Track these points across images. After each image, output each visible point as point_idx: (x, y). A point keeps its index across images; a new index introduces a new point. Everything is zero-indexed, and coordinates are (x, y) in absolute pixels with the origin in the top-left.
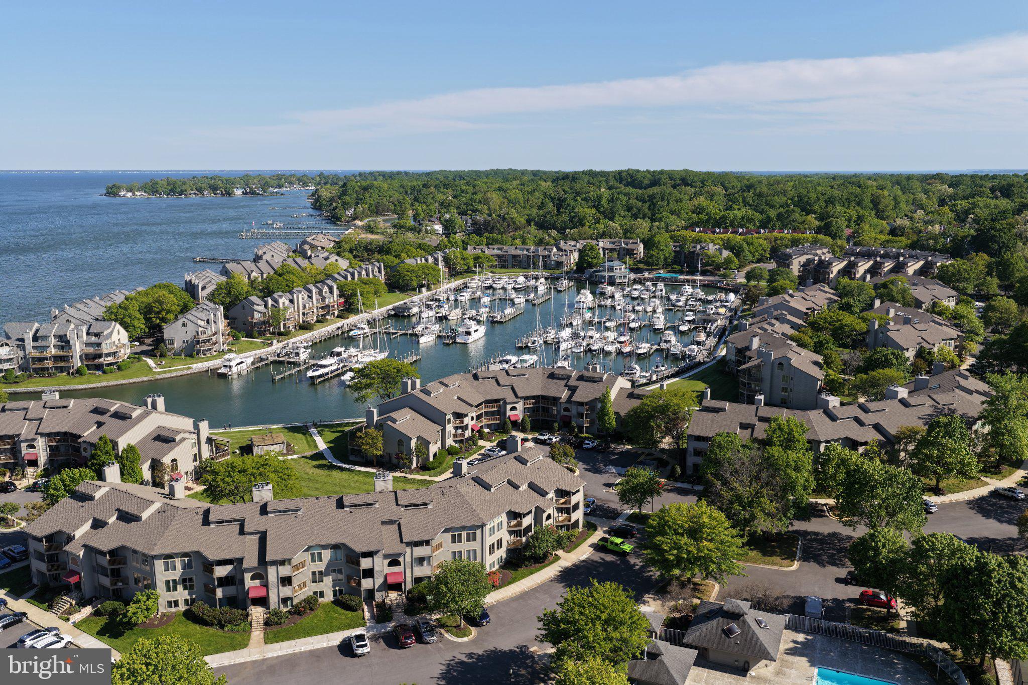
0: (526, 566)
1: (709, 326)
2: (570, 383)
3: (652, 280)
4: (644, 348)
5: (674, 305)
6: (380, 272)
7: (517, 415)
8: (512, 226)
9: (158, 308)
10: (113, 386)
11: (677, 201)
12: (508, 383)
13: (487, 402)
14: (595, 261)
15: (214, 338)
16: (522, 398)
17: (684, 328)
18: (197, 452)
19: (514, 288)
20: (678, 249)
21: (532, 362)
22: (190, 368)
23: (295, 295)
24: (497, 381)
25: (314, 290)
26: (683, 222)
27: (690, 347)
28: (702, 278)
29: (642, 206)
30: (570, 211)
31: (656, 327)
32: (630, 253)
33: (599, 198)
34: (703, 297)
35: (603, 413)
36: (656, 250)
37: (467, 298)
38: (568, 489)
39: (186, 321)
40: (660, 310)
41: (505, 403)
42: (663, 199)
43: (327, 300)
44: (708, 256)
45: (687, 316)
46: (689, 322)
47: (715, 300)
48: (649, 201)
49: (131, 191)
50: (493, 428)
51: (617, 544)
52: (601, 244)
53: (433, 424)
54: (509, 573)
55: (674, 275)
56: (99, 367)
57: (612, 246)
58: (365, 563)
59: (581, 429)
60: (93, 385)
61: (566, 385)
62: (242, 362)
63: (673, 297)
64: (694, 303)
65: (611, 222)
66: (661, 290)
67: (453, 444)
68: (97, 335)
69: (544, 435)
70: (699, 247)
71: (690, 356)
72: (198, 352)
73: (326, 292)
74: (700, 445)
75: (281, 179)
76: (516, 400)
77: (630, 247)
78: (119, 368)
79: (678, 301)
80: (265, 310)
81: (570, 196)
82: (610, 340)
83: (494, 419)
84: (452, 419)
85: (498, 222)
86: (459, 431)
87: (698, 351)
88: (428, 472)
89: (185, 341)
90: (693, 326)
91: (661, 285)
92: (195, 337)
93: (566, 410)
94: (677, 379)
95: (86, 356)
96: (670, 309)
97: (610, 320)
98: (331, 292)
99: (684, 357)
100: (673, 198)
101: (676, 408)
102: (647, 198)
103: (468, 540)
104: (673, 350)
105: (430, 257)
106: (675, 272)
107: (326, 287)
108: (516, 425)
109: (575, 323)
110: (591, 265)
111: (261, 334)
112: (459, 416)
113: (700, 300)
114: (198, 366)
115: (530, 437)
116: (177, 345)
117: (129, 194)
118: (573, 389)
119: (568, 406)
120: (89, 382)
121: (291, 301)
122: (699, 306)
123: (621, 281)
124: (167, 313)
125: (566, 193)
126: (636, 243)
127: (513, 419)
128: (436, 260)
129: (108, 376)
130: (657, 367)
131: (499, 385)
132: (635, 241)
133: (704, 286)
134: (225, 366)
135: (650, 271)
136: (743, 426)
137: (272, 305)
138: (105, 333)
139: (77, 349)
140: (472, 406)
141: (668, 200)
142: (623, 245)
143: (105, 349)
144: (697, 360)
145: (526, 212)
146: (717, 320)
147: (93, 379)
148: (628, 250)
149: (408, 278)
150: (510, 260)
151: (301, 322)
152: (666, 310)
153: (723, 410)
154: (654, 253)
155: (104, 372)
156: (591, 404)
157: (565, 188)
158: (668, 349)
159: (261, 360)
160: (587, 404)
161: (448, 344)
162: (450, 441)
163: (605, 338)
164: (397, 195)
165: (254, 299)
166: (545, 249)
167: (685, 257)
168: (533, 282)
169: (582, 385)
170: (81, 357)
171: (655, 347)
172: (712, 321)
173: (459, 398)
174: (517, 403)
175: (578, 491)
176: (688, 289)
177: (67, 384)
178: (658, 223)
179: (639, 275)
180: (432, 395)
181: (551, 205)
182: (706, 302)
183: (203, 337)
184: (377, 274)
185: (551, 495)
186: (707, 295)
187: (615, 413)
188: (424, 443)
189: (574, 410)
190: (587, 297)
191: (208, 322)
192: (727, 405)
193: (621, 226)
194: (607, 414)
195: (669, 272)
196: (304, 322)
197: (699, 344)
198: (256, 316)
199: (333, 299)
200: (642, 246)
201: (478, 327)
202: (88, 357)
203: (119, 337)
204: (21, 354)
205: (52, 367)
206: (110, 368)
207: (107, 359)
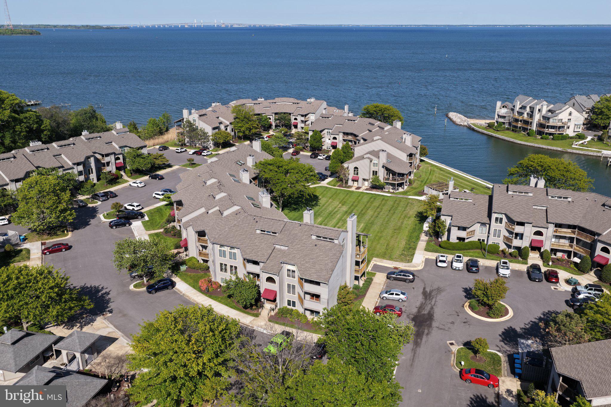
18: (378, 171)
56: (542, 134)
68: (553, 112)
78: (553, 139)
138: (558, 112)
143: (551, 123)
155: (542, 138)
170: (537, 124)
202: (541, 125)
203: (570, 117)
204: (512, 115)
205: (520, 127)
206: (548, 136)
207: (550, 130)
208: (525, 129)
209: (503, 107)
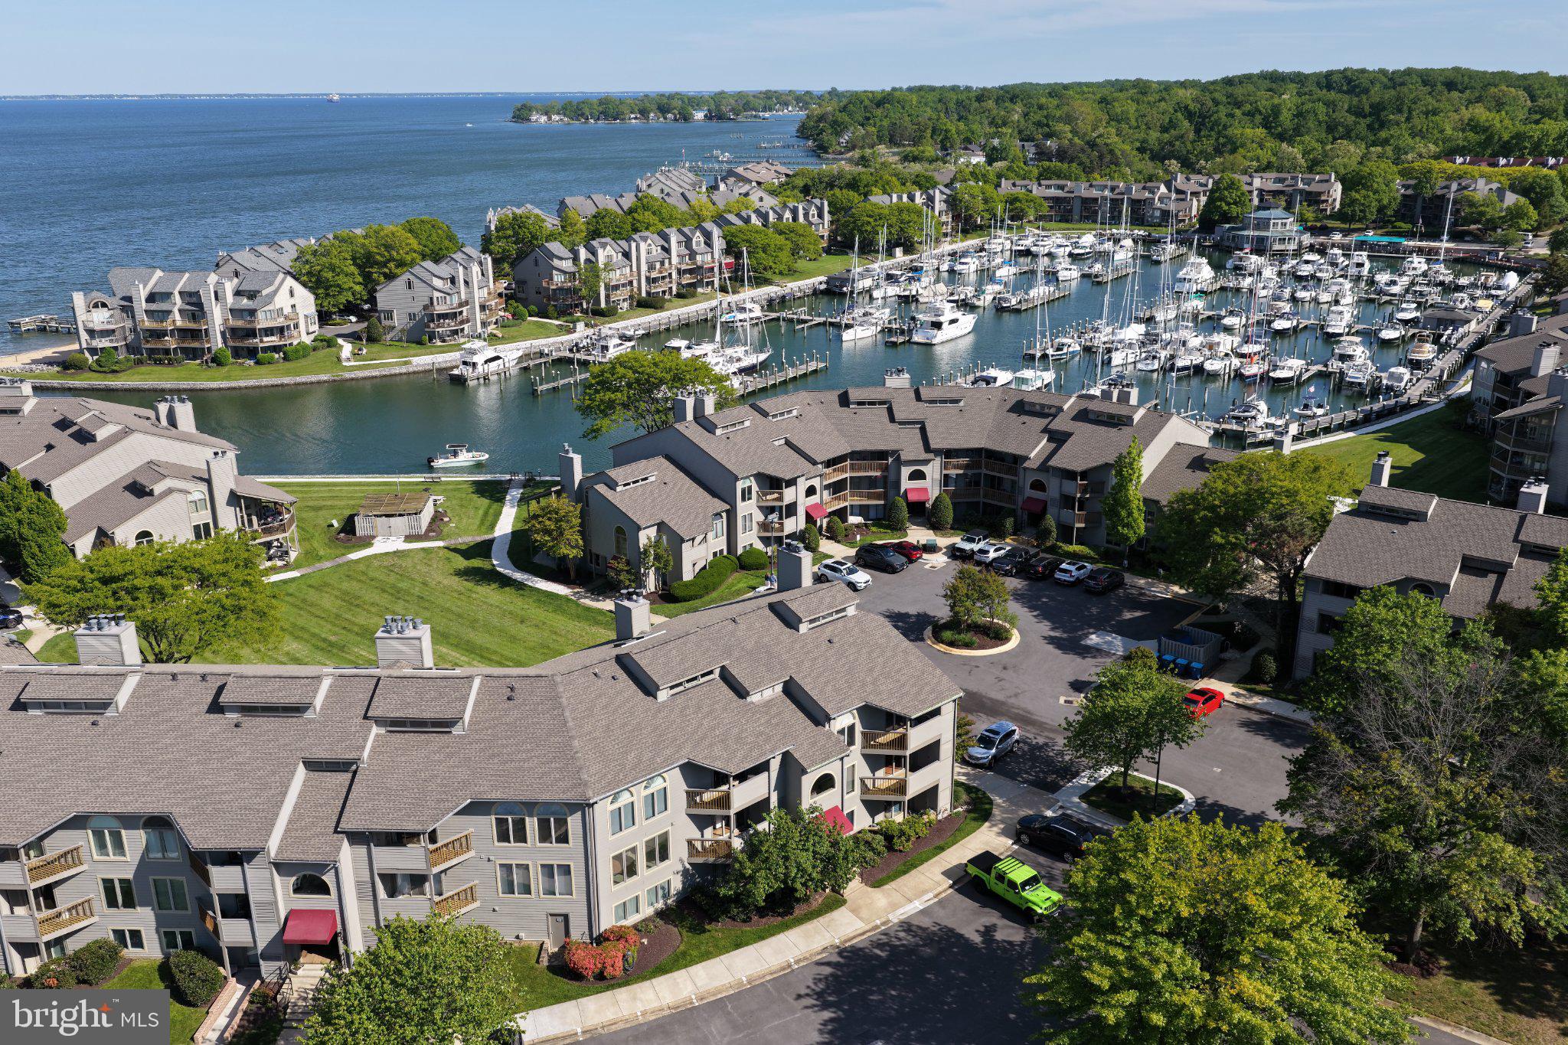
0: (733, 919)
1: (1449, 332)
2: (1055, 426)
3: (1342, 247)
4: (1291, 368)
5: (1381, 292)
6: (821, 216)
7: (925, 490)
8: (1108, 158)
9: (383, 256)
10: (266, 386)
11: (1427, 113)
12: (913, 417)
13: (855, 455)
14: (1235, 210)
15: (464, 309)
16: (938, 452)
17: (1388, 334)
18: (210, 521)
19: (1071, 255)
20: (1410, 192)
21: (1039, 384)
22: (406, 363)
23: (634, 245)
24: (890, 411)
25: (674, 239)
26: (1432, 147)
27: (1393, 370)
28: (1451, 245)
29: (1356, 123)
30: (1219, 132)
31: (1330, 330)
32: (1313, 199)
33: (1276, 111)
34: (1448, 279)
35: (1118, 501)
36: (1363, 192)
37: (973, 268)
38: (898, 709)
39: (412, 278)
40: (1348, 299)
41: (899, 462)
42: (1400, 111)
43: (699, 258)
44: (1472, 204)
45: (1403, 310)
46: (1405, 322)
47: (1474, 286)
48: (1370, 114)
49: (546, 113)
50: (872, 514)
51: (1012, 884)
52: (1257, 182)
53: (708, 497)
54: (677, 936)
55: (1396, 239)
56: (252, 353)
57: (1279, 186)
58: (224, 880)
59: (1066, 533)
60: (234, 384)
61: (1045, 430)
62: (497, 358)
63: (1383, 278)
64: (1426, 289)
65: (1284, 145)
66: (1360, 265)
67: (759, 546)
68: (252, 295)
69: (971, 540)
70: (1454, 186)
71: (1389, 388)
72: (432, 336)
73: (698, 244)
74: (1334, 605)
75: (771, 99)
76: (925, 456)
77: (1314, 188)
78: (286, 359)
79: (1394, 283)
80: (573, 269)
81: (1223, 111)
82: (1223, 349)
83: (870, 496)
84: (755, 488)
85: (1083, 151)
86: (774, 517)
87: (1411, 380)
88: (672, 606)
89: (412, 316)
90: (1412, 331)
91: (1363, 256)
92: (425, 307)
93: (1038, 486)
94: (1351, 434)
95: (233, 333)
96: (1373, 300)
97: (1232, 313)
98: (709, 243)
99: (1376, 390)
100: (1421, 106)
101: (1285, 501)
102: (1367, 109)
103: (545, 836)
104: (1353, 375)
105: (918, 194)
106: (1400, 234)
107: (698, 234)
108: (920, 513)
109: (1160, 316)
110: (1226, 218)
111: (563, 312)
112: (772, 483)
113: (1442, 284)
114: (422, 361)
115: (943, 542)
116: (399, 321)
117: (544, 119)
118: (1059, 439)
119: (1042, 477)
120: (228, 378)
121: (627, 255)
122: (1434, 296)
123: (1282, 247)
124: (397, 267)
125: (1216, 103)
126: (1327, 181)
127: (912, 497)
128: (931, 199)
129: (262, 369)
130: (1306, 407)
131: (892, 419)
132: (1326, 177)
133: (1457, 261)
134: (465, 363)
135: (1346, 233)
136: (1472, 566)
137: (588, 261)
138: (264, 293)
139: (217, 318)
140: (814, 463)
141: (1410, 111)
142: (1301, 185)
143: (262, 321)
144: (1404, 399)
145: (1137, 136)
146: (1468, 321)
147: (236, 371)
148: (1309, 193)
149: (869, 228)
150: (1077, 207)
151: (644, 294)
152: (1360, 301)
153: (1419, 516)
154: (1357, 196)
155: (258, 363)
156: (1094, 477)
157: (1217, 95)
158: (1342, 373)
159: (541, 354)
160: (1084, 474)
161: (894, 344)
162: (748, 539)
163: (1211, 347)
164: (929, 112)
165: (555, 247)
166: (1144, 188)
167: (1424, 208)
168: (1108, 246)
169: (1082, 430)
170: (223, 334)
171: (1314, 369)
172: (1457, 323)
173: (788, 443)
174: (926, 462)
175: (936, 712)
176: (1419, 263)
177: (192, 379)
178: (1379, 149)
179: (1322, 239)
180: (719, 432)
181: (1186, 123)
182: (1449, 289)
183: (440, 309)
184: (815, 220)
185: (844, 720)
186: (1457, 276)
187: (1146, 501)
188: (672, 541)
189: (1054, 488)
190: (1201, 272)
191: (453, 281)
192: (1433, 505)
193: (1305, 153)
194: (1126, 504)
195: (1387, 234)
196: (648, 293)
197: (1415, 365)
198: (555, 278)
199: (714, 256)
200: (1339, 187)
201: (958, 315)
202: (235, 333)
203: (292, 301)
204: (129, 324)
205: (175, 349)
206: (269, 354)
207: (265, 339)
208: (194, 354)
209: (96, 306)
